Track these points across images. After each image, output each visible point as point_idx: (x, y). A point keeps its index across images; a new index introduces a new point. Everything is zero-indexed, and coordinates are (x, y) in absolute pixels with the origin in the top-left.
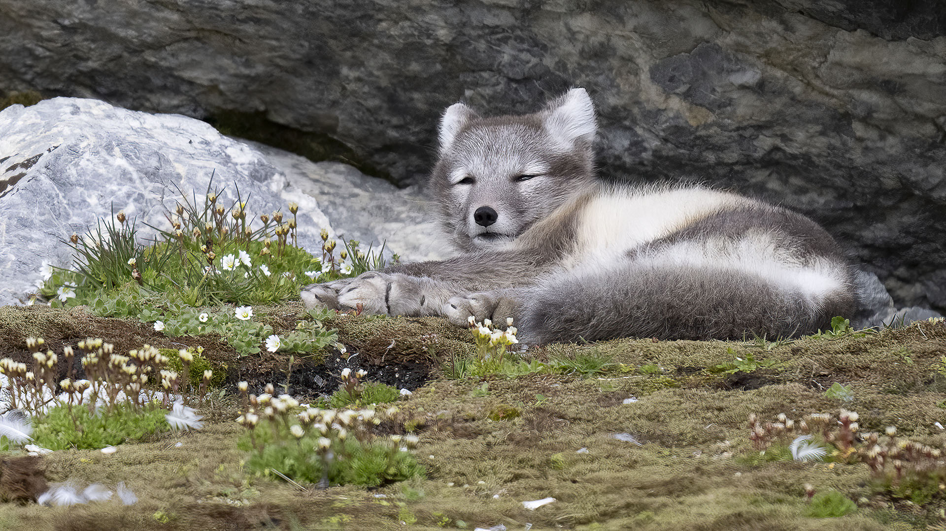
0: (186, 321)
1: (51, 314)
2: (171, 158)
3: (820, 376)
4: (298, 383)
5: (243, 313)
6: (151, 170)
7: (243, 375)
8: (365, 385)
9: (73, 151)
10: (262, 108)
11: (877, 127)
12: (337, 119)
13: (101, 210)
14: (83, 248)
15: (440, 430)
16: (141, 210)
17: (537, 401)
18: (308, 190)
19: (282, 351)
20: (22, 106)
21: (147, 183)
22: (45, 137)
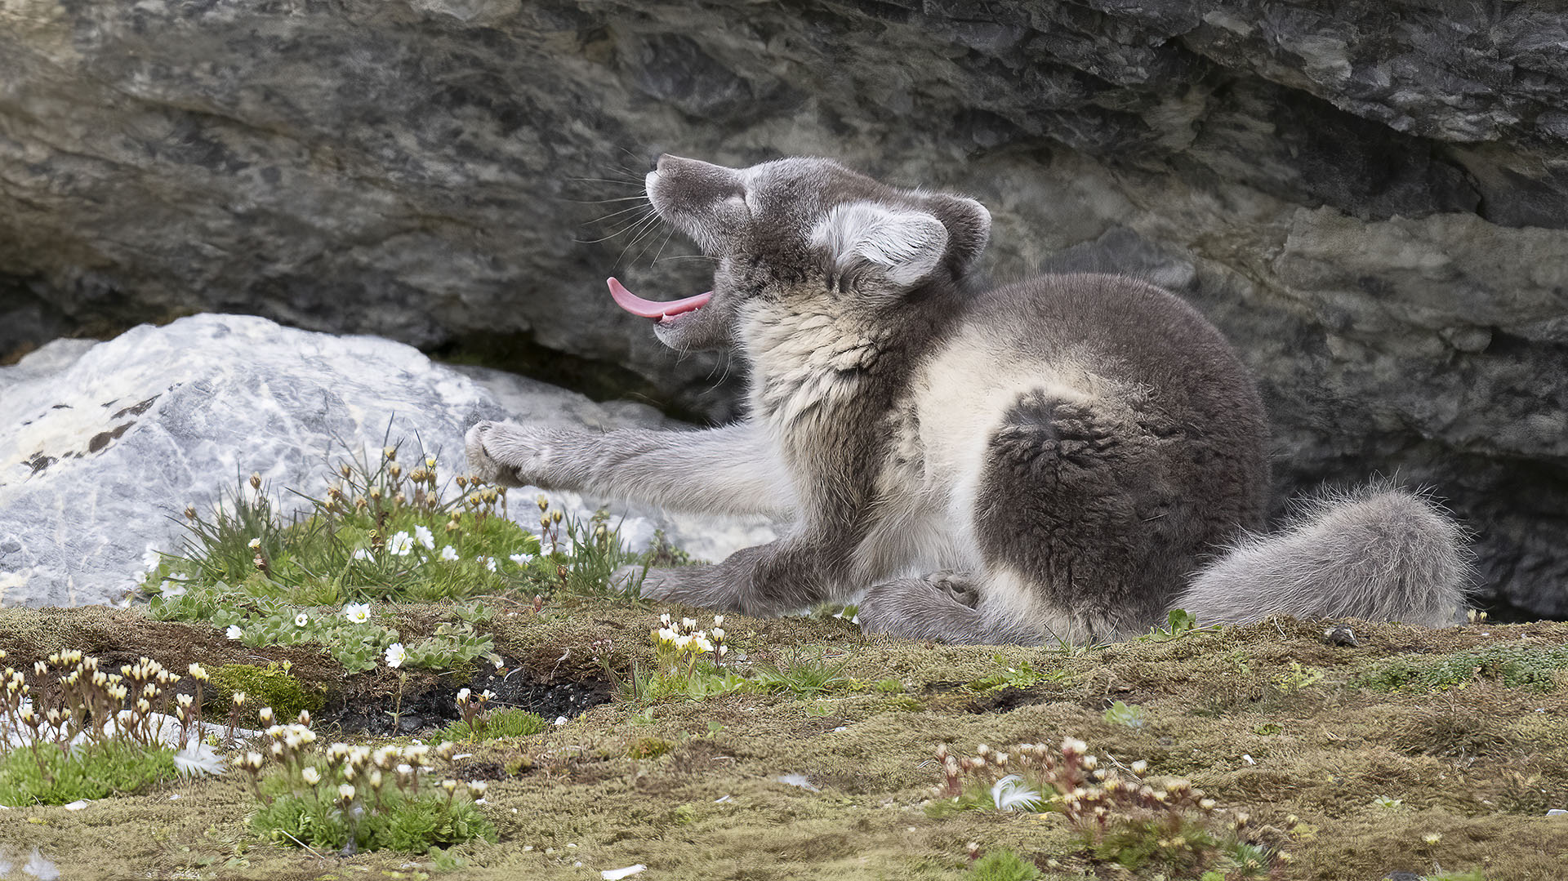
0: (277, 625)
2: (346, 398)
3: (1119, 691)
5: (358, 613)
6: (312, 415)
9: (202, 389)
10: (525, 327)
11: (1362, 343)
15: (554, 772)
16: (295, 472)
17: (709, 731)
19: (407, 666)
21: (306, 433)
22: (169, 371)
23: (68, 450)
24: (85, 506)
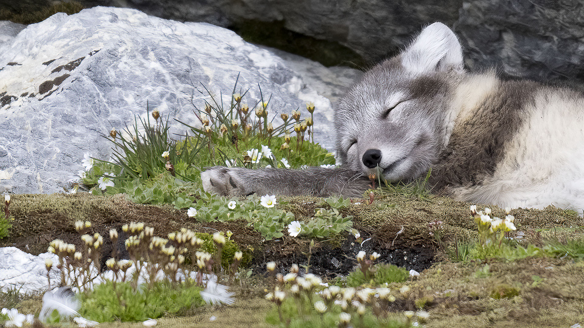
0: (217, 208)
1: (94, 200)
2: (200, 61)
4: (317, 264)
5: (268, 201)
6: (182, 72)
7: (267, 257)
8: (377, 267)
9: (113, 55)
10: (280, 18)
12: (347, 28)
13: (137, 108)
14: (121, 142)
15: (447, 307)
16: (173, 109)
17: (534, 281)
18: (321, 92)
19: (302, 236)
20: (65, 14)
21: (179, 84)
22: (85, 43)
23: (24, 92)
24: (45, 128)
